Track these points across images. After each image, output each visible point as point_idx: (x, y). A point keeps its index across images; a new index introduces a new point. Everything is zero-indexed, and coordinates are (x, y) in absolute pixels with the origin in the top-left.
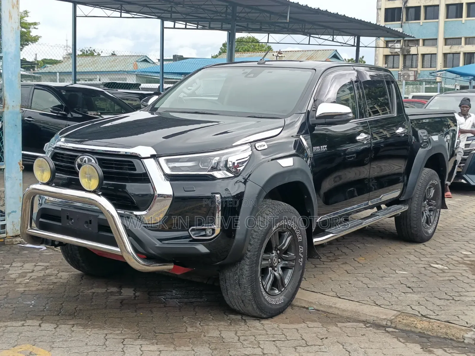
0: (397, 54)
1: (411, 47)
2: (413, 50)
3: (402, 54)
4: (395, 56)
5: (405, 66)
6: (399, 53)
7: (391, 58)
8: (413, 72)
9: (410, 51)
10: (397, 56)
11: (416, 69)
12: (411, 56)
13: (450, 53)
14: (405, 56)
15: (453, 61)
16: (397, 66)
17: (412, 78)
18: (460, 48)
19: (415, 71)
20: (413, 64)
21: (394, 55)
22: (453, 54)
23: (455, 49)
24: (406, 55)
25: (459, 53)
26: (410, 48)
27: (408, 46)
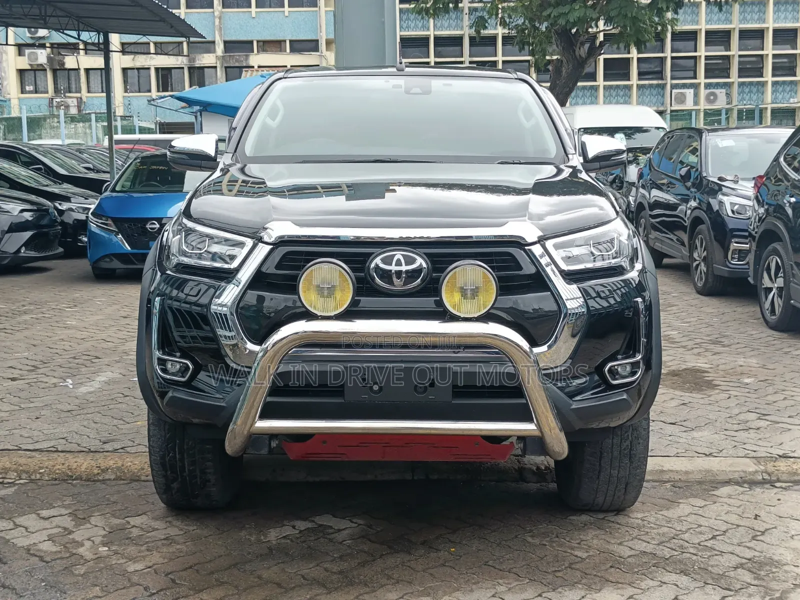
0: (41, 68)
1: (66, 57)
2: (70, 62)
3: (50, 69)
4: (37, 72)
5: (57, 90)
6: (45, 66)
7: (29, 77)
8: (75, 101)
9: (64, 64)
10: (42, 72)
11: (78, 95)
12: (67, 72)
13: (133, 69)
14: (54, 71)
15: (139, 81)
16: (43, 90)
17: (73, 111)
18: (148, 60)
19: (77, 98)
20: (71, 86)
21: (35, 70)
22: (138, 69)
23: (141, 61)
24: (58, 70)
25: (149, 69)
26: (64, 58)
27: (60, 54)
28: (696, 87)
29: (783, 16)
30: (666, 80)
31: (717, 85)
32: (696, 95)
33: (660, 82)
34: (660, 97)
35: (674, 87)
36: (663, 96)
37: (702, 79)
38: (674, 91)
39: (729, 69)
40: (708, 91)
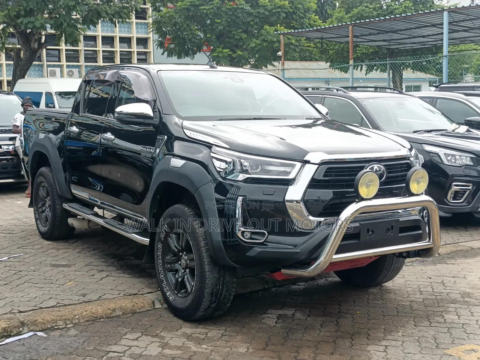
28: (61, 67)
29: (106, 29)
30: (44, 62)
31: (73, 66)
32: (62, 72)
33: (40, 63)
34: (40, 72)
35: (48, 66)
36: (42, 71)
37: (64, 62)
38: (49, 69)
39: (79, 57)
40: (68, 69)
